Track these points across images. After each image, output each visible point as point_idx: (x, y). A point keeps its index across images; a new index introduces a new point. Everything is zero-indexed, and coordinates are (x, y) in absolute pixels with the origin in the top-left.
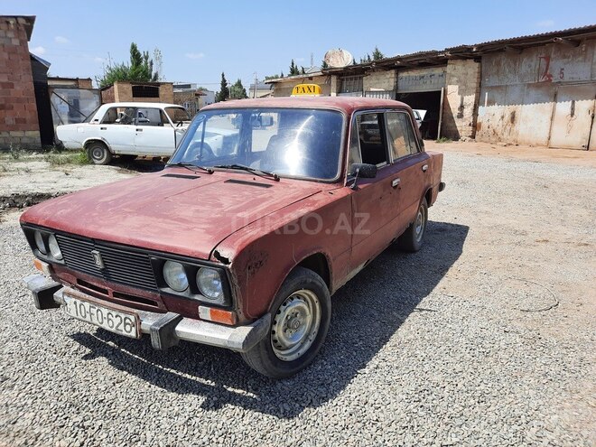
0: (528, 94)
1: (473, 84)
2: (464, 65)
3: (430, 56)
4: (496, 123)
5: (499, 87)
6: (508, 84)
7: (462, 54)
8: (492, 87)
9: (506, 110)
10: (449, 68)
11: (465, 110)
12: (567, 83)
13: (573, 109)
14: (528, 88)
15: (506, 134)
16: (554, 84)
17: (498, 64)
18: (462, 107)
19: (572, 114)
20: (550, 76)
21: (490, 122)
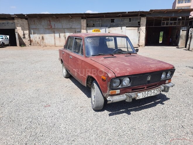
0: (46, 31)
1: (27, 27)
2: (22, 21)
3: (7, 16)
4: (37, 40)
5: (35, 28)
6: (39, 28)
7: (21, 17)
8: (34, 29)
9: (41, 36)
10: (16, 21)
11: (26, 36)
12: (57, 28)
13: (60, 36)
14: (46, 29)
15: (42, 43)
16: (53, 29)
17: (34, 21)
18: (24, 35)
19: (60, 37)
20: (51, 26)
21: (35, 40)
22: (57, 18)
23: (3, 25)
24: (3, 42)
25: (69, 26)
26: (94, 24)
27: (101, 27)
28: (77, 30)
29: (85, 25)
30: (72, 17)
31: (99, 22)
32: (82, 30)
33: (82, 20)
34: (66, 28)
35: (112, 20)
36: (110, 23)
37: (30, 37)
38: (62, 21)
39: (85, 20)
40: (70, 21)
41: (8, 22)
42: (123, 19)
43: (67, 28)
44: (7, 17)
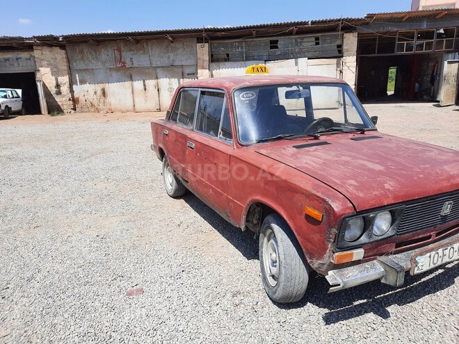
0: (111, 75)
1: (64, 66)
2: (51, 51)
3: (15, 41)
4: (91, 97)
5: (84, 70)
6: (93, 67)
7: (49, 42)
8: (80, 70)
9: (99, 87)
10: (37, 53)
11: (62, 88)
12: (137, 68)
13: (145, 85)
14: (110, 71)
15: (101, 105)
16: (128, 69)
17: (82, 52)
18: (58, 86)
19: (145, 89)
20: (124, 63)
21: (86, 97)
22: (137, 42)
23: (7, 63)
24: (7, 106)
25: (166, 62)
26: (228, 55)
27: (246, 60)
28: (187, 71)
29: (207, 58)
30: (174, 38)
31: (240, 50)
32: (199, 71)
33: (199, 45)
34: (159, 67)
35: (272, 42)
36: (266, 51)
37: (72, 91)
38: (150, 48)
39: (207, 45)
40: (170, 49)
41: (19, 56)
42: (299, 40)
43: (162, 67)
44: (14, 45)
